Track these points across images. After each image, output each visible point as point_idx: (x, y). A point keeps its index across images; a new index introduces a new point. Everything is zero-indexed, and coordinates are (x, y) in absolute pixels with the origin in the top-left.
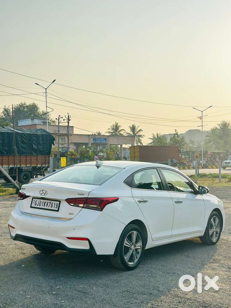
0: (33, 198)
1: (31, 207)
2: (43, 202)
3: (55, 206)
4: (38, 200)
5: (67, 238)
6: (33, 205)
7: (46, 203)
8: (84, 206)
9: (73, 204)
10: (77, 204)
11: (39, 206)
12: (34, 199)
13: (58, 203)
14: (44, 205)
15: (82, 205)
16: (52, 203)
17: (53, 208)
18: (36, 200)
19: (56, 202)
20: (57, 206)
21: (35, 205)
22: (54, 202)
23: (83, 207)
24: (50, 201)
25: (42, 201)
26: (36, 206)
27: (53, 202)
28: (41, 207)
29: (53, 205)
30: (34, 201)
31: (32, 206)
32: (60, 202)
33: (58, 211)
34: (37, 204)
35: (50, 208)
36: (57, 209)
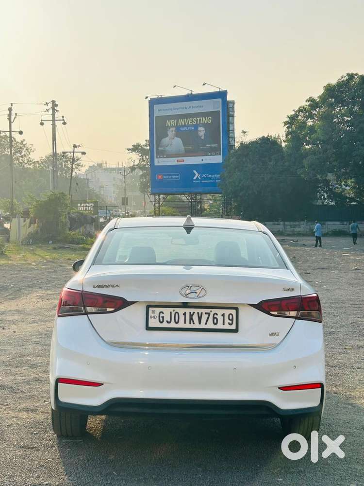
0: (148, 307)
1: (148, 328)
3: (227, 321)
5: (280, 388)
6: (153, 323)
7: (197, 314)
8: (298, 314)
9: (276, 313)
10: (283, 312)
11: (173, 325)
12: (151, 309)
13: (234, 312)
14: (191, 319)
15: (293, 313)
16: (216, 314)
17: (219, 326)
18: (159, 310)
19: (227, 312)
20: (232, 320)
21: (162, 322)
22: (220, 312)
23: (296, 318)
24: (208, 311)
25: (181, 311)
26: (165, 325)
27: (214, 311)
28: (181, 325)
29: (219, 317)
30: (153, 312)
31: (150, 325)
32: (237, 309)
33: (236, 331)
34: (167, 319)
35: (211, 326)
36: (233, 327)
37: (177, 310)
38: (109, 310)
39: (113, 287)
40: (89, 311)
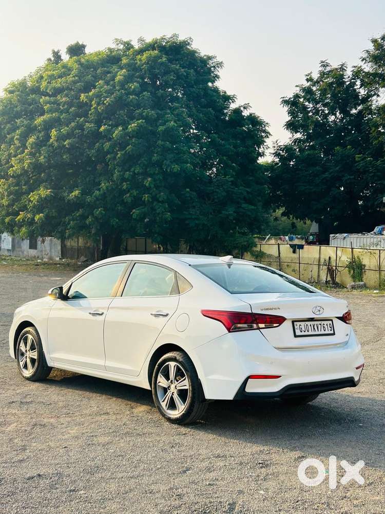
0: (293, 322)
1: (296, 336)
2: (311, 325)
3: (329, 329)
4: (302, 324)
5: (356, 368)
7: (315, 325)
9: (347, 322)
11: (307, 333)
12: (295, 323)
13: (331, 322)
14: (314, 329)
16: (324, 324)
17: (327, 332)
18: (298, 324)
20: (331, 328)
21: (301, 332)
22: (325, 323)
24: (320, 322)
25: (309, 323)
26: (303, 333)
27: (323, 322)
28: (310, 333)
29: (325, 326)
30: (296, 326)
31: (297, 334)
32: (332, 320)
33: (334, 334)
34: (303, 329)
35: (323, 332)
36: (332, 332)
37: (307, 323)
38: (275, 325)
39: (275, 309)
40: (260, 327)
